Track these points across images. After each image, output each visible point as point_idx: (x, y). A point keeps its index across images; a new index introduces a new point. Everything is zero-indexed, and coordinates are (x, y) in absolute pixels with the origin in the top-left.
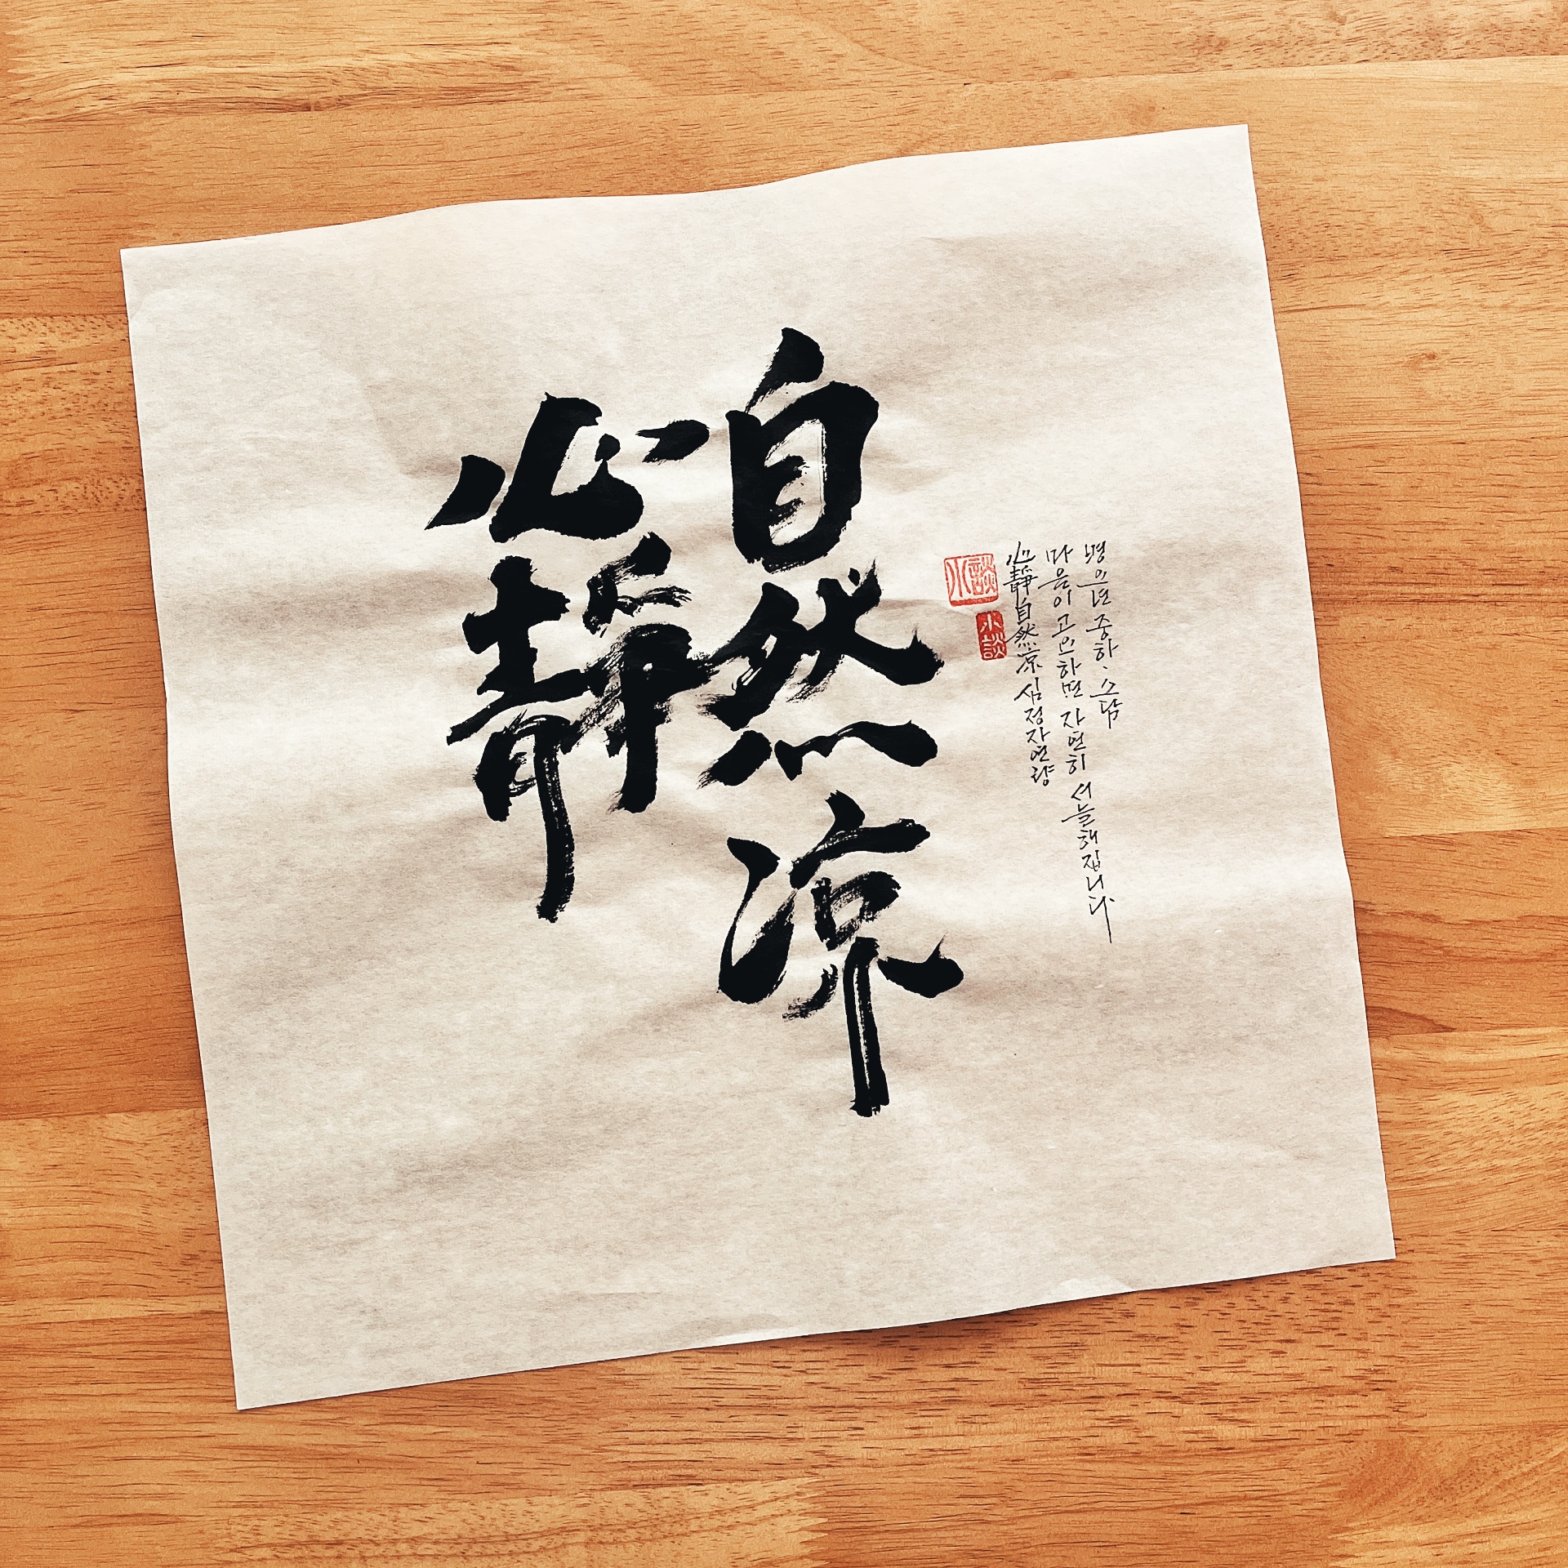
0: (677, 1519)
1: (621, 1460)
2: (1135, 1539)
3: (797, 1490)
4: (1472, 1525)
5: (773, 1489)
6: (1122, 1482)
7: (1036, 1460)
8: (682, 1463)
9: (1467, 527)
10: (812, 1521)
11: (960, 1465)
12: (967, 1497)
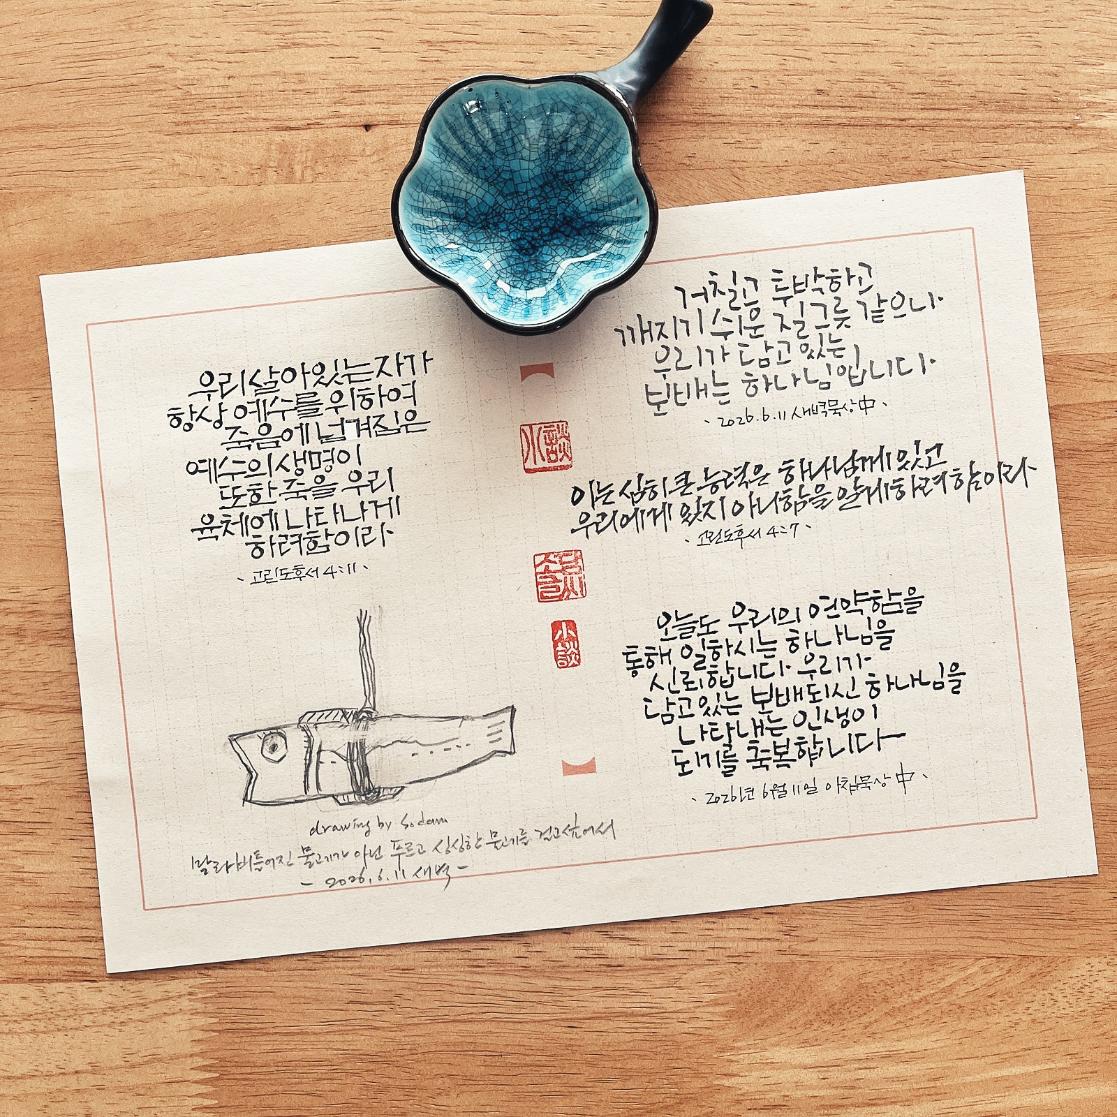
0: (72, 1013)
1: (18, 954)
2: (522, 1050)
3: (189, 990)
4: (860, 1051)
5: (165, 988)
6: (511, 994)
7: (426, 970)
8: (78, 960)
9: (898, 49)
10: (201, 1021)
11: (350, 972)
12: (358, 1002)
